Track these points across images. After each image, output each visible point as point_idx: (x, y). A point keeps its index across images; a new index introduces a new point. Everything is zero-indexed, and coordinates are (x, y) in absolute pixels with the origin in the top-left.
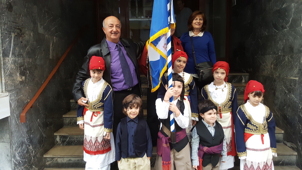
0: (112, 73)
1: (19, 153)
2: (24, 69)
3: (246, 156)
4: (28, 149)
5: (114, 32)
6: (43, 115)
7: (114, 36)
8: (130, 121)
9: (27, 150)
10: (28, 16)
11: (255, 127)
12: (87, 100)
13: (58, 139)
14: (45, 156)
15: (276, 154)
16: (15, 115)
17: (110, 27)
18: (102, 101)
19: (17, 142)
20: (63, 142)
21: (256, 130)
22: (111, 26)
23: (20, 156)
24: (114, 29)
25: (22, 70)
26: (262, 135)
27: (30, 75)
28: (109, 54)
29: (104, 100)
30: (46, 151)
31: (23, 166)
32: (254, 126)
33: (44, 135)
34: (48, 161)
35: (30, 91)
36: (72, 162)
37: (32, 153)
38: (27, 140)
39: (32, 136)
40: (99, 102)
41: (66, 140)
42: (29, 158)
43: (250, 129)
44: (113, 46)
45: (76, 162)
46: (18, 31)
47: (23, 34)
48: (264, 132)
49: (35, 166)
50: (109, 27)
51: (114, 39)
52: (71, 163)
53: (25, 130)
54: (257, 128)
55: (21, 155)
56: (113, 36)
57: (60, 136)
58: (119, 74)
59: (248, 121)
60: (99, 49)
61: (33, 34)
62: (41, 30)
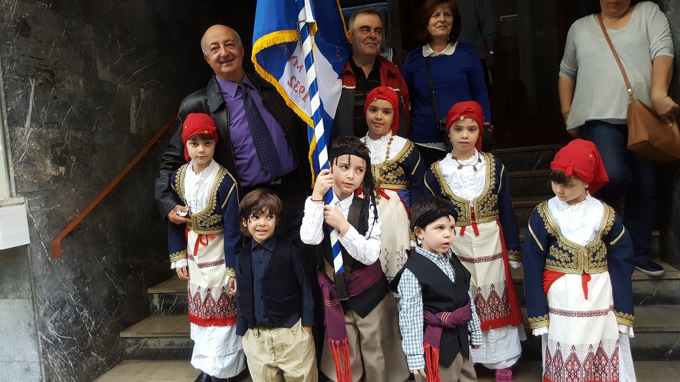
0: (234, 149)
1: (56, 321)
2: (63, 152)
3: (548, 327)
4: (78, 316)
5: (223, 57)
6: (115, 248)
7: (227, 66)
8: (255, 248)
9: (76, 317)
10: (70, 46)
11: (566, 255)
12: (187, 210)
13: (156, 301)
14: (122, 335)
15: (631, 329)
16: (43, 244)
17: (214, 51)
18: (218, 210)
19: (48, 298)
20: (166, 307)
21: (568, 262)
22: (214, 48)
23: (58, 329)
24: (222, 52)
25: (59, 153)
26: (586, 277)
27: (78, 165)
28: (223, 107)
29: (222, 207)
30: (126, 325)
31: (66, 349)
32: (564, 251)
33: (121, 292)
34: (129, 346)
35: (81, 197)
36: (176, 347)
37: (89, 326)
38: (75, 296)
39: (87, 289)
40: (212, 214)
41: (171, 303)
42: (82, 334)
43: (556, 260)
44: (230, 90)
45: (184, 347)
46: (47, 75)
47: (59, 81)
48: (593, 270)
49: (99, 354)
50: (212, 50)
51: (229, 73)
52: (174, 349)
53: (69, 276)
54: (571, 257)
55: (60, 327)
56: (225, 69)
57: (160, 294)
58: (248, 147)
59: (551, 239)
60: (201, 99)
61: (84, 82)
62: (104, 74)
